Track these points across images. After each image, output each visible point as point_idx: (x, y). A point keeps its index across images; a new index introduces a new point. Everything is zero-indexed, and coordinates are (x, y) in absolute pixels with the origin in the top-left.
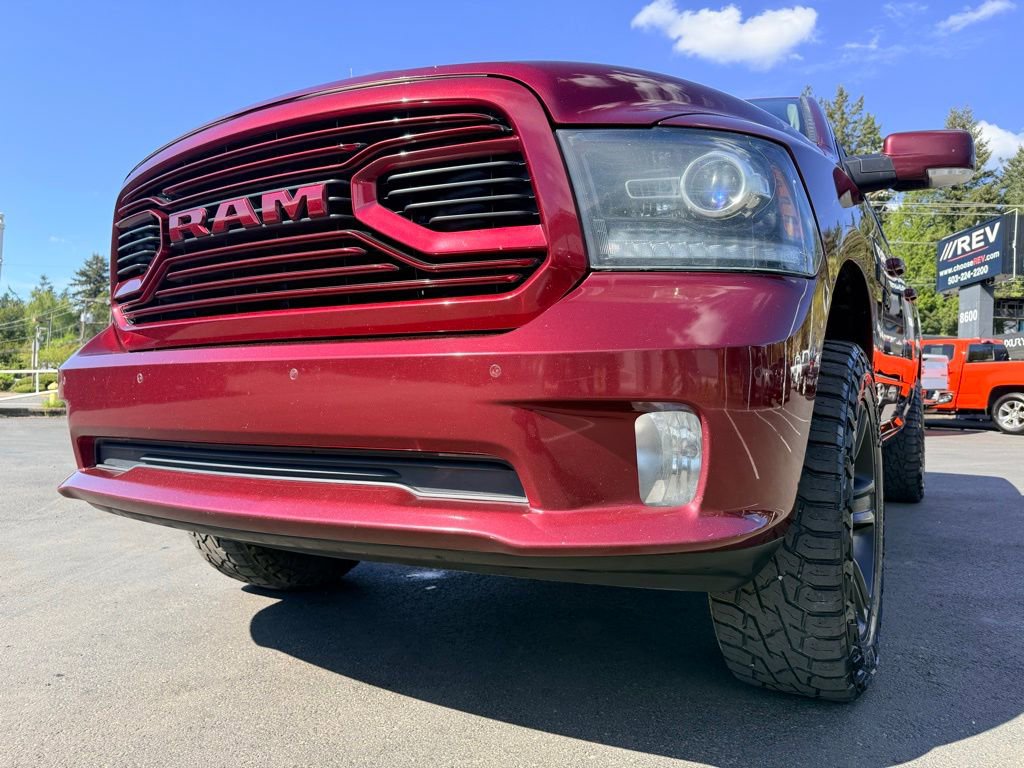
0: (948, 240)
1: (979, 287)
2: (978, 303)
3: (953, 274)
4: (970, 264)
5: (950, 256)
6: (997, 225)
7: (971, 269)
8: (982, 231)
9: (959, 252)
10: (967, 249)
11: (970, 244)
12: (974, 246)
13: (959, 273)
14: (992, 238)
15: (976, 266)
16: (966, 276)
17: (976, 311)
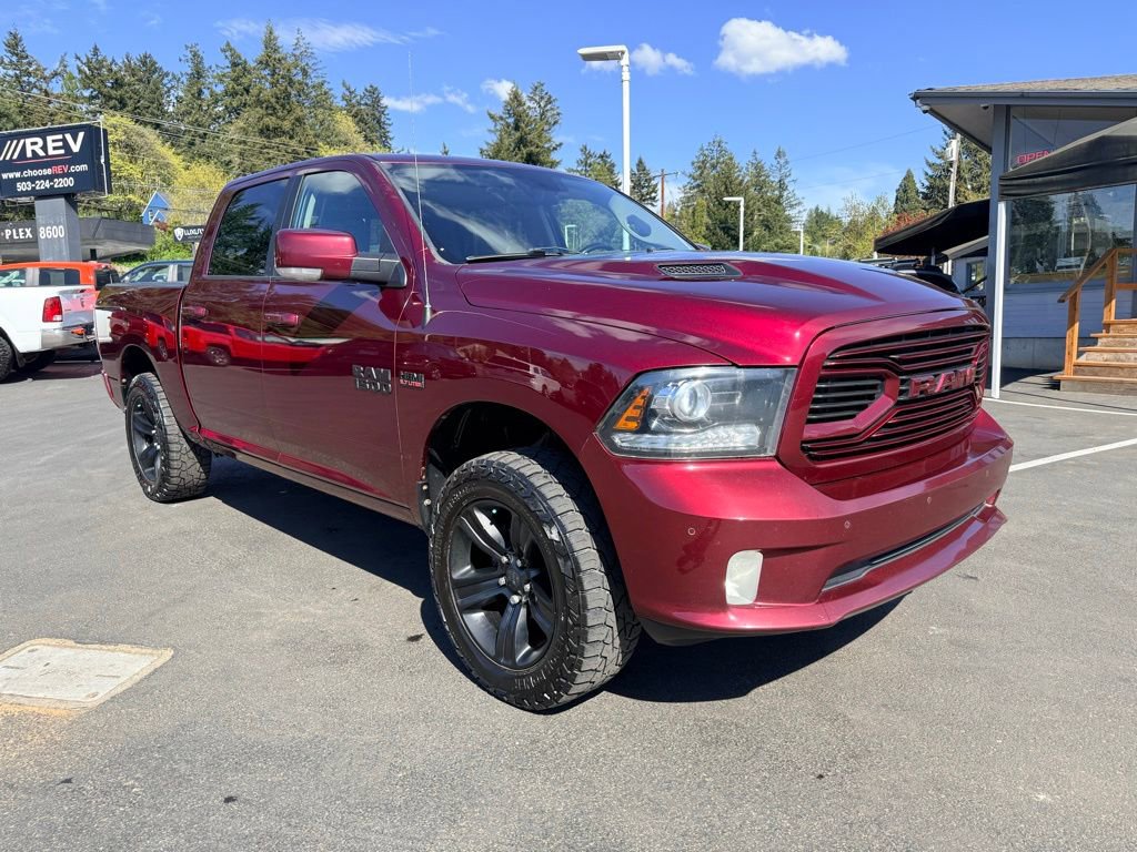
0: (12, 137)
1: (63, 200)
2: (63, 219)
3: (25, 180)
4: (48, 172)
5: (15, 157)
6: (81, 135)
7: (51, 178)
8: (60, 137)
9: (29, 155)
10: (42, 153)
11: (44, 148)
12: (51, 152)
13: (33, 179)
14: (76, 148)
15: (58, 176)
16: (44, 185)
17: (61, 227)
